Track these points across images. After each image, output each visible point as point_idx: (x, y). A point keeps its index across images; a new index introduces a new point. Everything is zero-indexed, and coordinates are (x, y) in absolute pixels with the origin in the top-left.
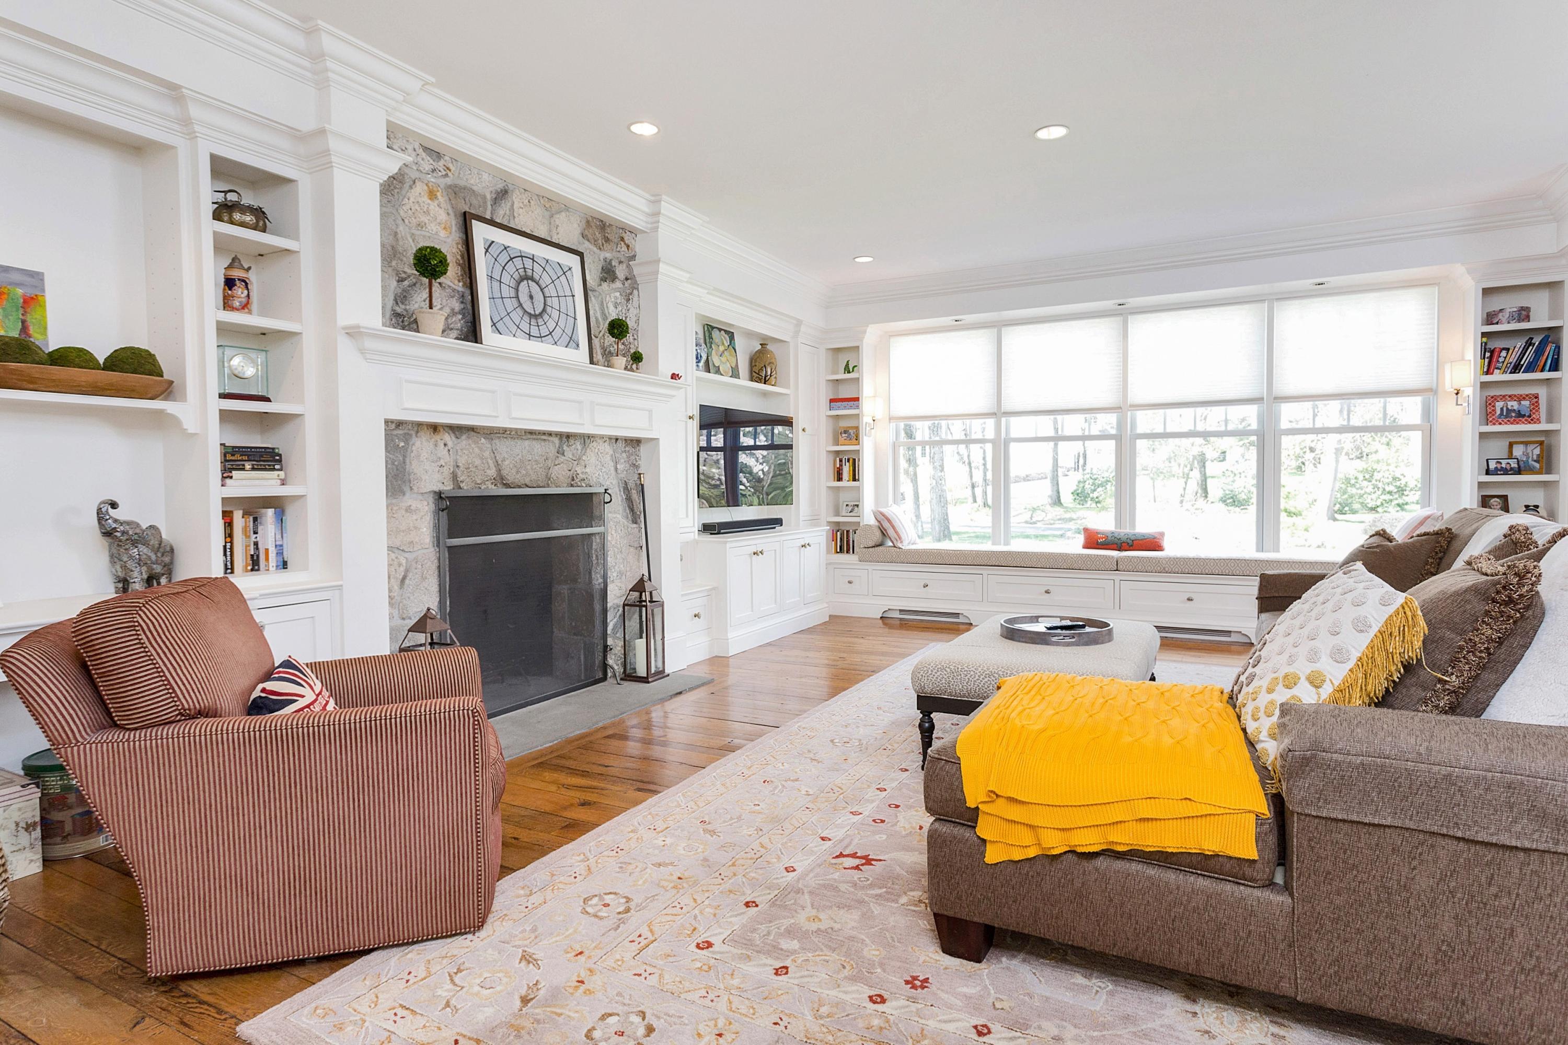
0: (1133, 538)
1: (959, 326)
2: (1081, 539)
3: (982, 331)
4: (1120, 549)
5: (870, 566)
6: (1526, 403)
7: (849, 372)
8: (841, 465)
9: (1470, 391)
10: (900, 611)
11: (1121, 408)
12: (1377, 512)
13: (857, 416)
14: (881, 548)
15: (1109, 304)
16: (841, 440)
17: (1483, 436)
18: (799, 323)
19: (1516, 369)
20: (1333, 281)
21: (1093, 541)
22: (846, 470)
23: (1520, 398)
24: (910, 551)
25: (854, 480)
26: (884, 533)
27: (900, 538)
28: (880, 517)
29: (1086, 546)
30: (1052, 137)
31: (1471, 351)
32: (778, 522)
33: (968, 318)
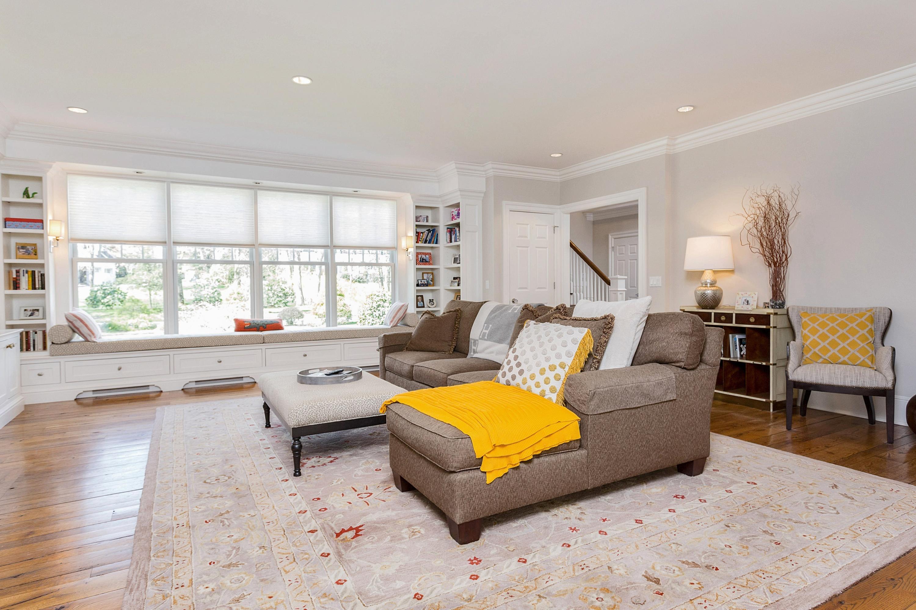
0: (266, 323)
1: (139, 176)
2: (233, 325)
4: (258, 330)
5: (62, 359)
6: (427, 256)
7: (29, 197)
8: (16, 276)
9: (412, 250)
10: (93, 391)
11: (254, 245)
12: (275, 307)
13: (41, 236)
14: (70, 344)
15: (250, 182)
16: (16, 254)
17: (418, 269)
19: (425, 242)
20: (362, 191)
21: (241, 326)
22: (26, 280)
23: (426, 254)
24: (103, 343)
25: (36, 288)
26: (75, 331)
27: (93, 334)
28: (72, 319)
29: (237, 330)
30: (302, 83)
31: (412, 233)
33: (147, 172)
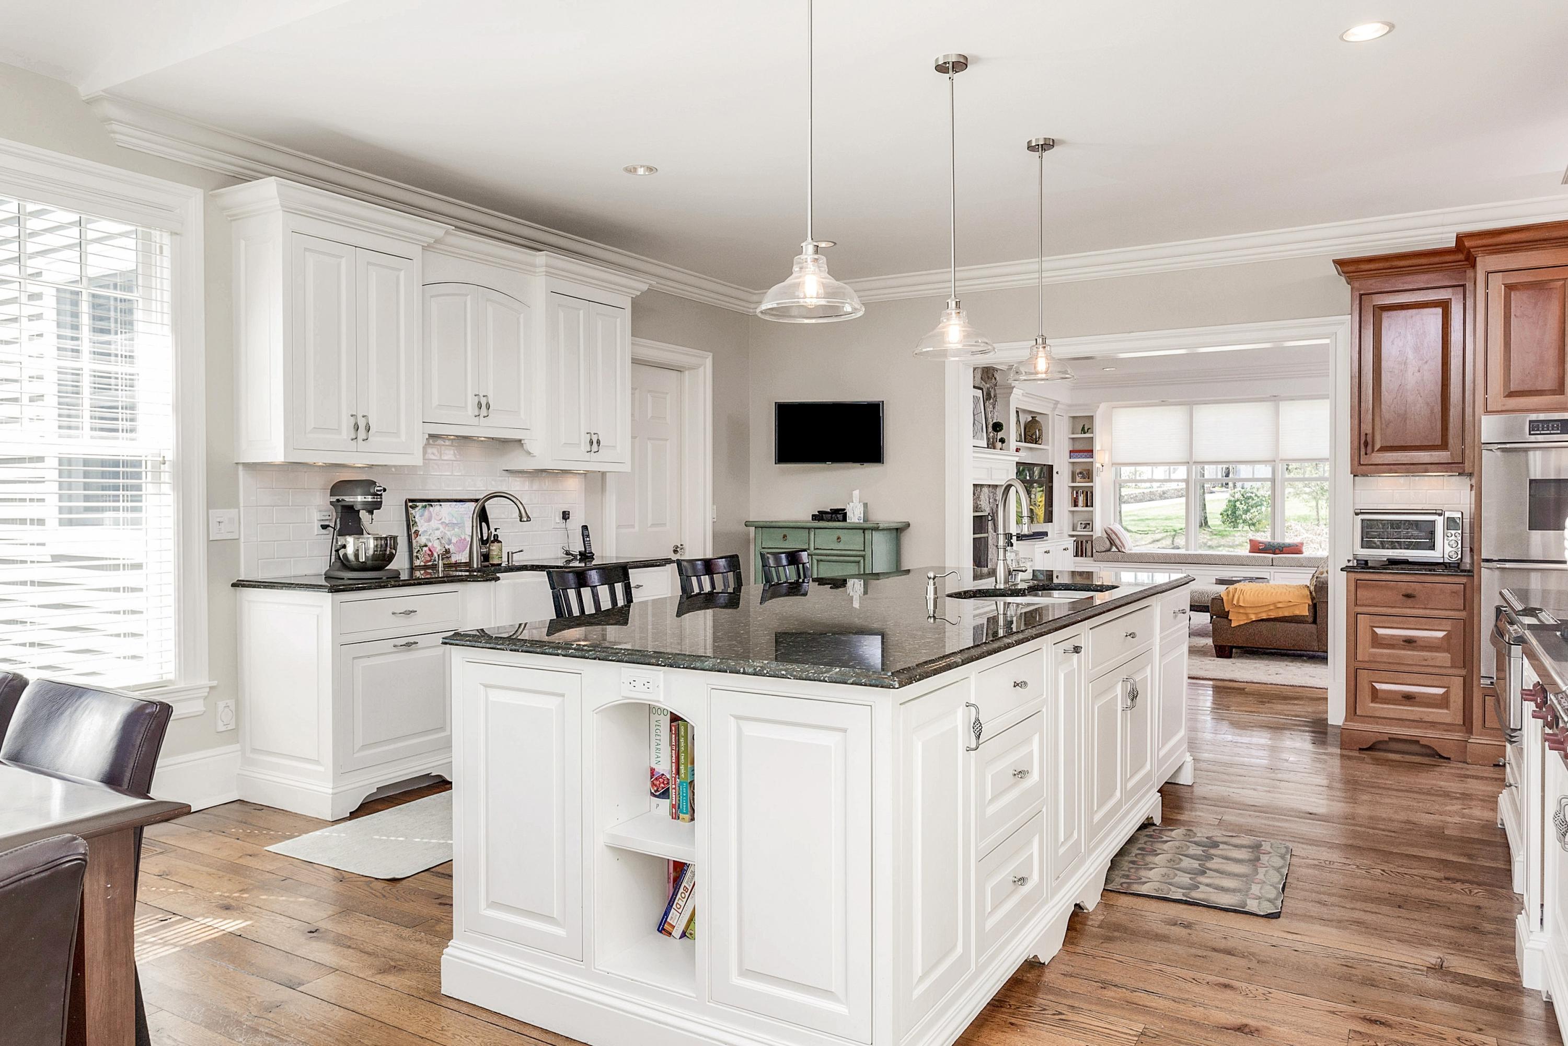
0: (1282, 547)
2: (1246, 548)
3: (1179, 407)
4: (1274, 553)
5: (1102, 565)
7: (1085, 433)
8: (1077, 496)
11: (1274, 461)
13: (1091, 463)
14: (1109, 553)
16: (1078, 479)
18: (1057, 403)
21: (1256, 547)
22: (1081, 499)
24: (1131, 554)
25: (1087, 506)
26: (1112, 543)
27: (1123, 545)
28: (1108, 531)
29: (1253, 552)
32: (1046, 534)
33: (1170, 400)
